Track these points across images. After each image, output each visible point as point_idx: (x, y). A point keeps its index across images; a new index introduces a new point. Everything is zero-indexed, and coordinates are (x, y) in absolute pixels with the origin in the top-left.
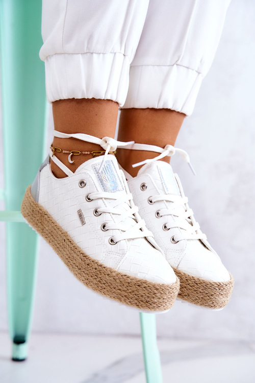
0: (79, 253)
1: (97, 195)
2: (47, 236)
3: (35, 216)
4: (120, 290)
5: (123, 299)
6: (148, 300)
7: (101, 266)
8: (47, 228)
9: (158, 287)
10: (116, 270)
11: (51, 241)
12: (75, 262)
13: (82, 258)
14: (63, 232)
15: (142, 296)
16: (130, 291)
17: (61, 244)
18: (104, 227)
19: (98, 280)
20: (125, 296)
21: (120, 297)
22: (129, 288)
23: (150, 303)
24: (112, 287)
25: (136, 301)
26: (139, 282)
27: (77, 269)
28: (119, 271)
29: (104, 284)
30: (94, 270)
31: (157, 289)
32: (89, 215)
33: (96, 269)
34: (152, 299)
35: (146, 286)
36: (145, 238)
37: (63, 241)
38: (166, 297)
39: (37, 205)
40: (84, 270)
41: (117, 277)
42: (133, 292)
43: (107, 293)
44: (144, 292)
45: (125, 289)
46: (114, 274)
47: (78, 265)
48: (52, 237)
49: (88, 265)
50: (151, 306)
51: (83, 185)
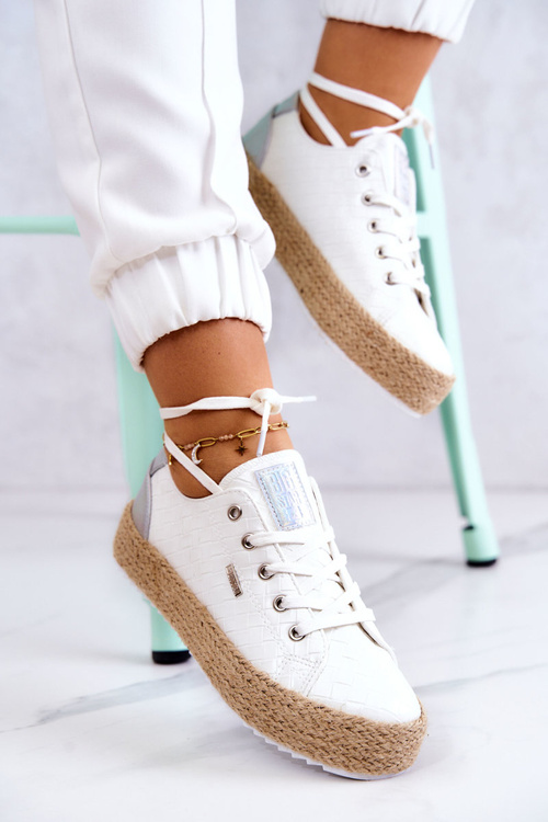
0: (230, 656)
1: (266, 538)
2: (166, 609)
3: (143, 566)
4: (311, 735)
5: (317, 753)
6: (367, 755)
7: (274, 686)
8: (167, 594)
9: (385, 732)
10: (304, 696)
11: (175, 619)
12: (223, 671)
13: (238, 665)
14: (198, 605)
15: (355, 748)
16: (331, 738)
17: (196, 630)
18: (279, 602)
19: (268, 713)
20: (323, 748)
21: (313, 749)
22: (330, 733)
23: (371, 760)
24: (296, 729)
25: (343, 758)
26: (348, 722)
27: (228, 687)
28: (312, 698)
29: (281, 722)
30: (261, 694)
31: (383, 735)
32: (249, 579)
33: (264, 692)
34: (375, 754)
35: (362, 729)
36: (360, 625)
37: (200, 625)
38: (401, 749)
39: (146, 545)
40: (242, 692)
41: (307, 711)
42: (337, 740)
43: (286, 739)
44: (359, 741)
45: (322, 734)
46: (300, 704)
47: (229, 678)
48: (176, 612)
49: (249, 681)
50: (372, 768)
51: (236, 515)
